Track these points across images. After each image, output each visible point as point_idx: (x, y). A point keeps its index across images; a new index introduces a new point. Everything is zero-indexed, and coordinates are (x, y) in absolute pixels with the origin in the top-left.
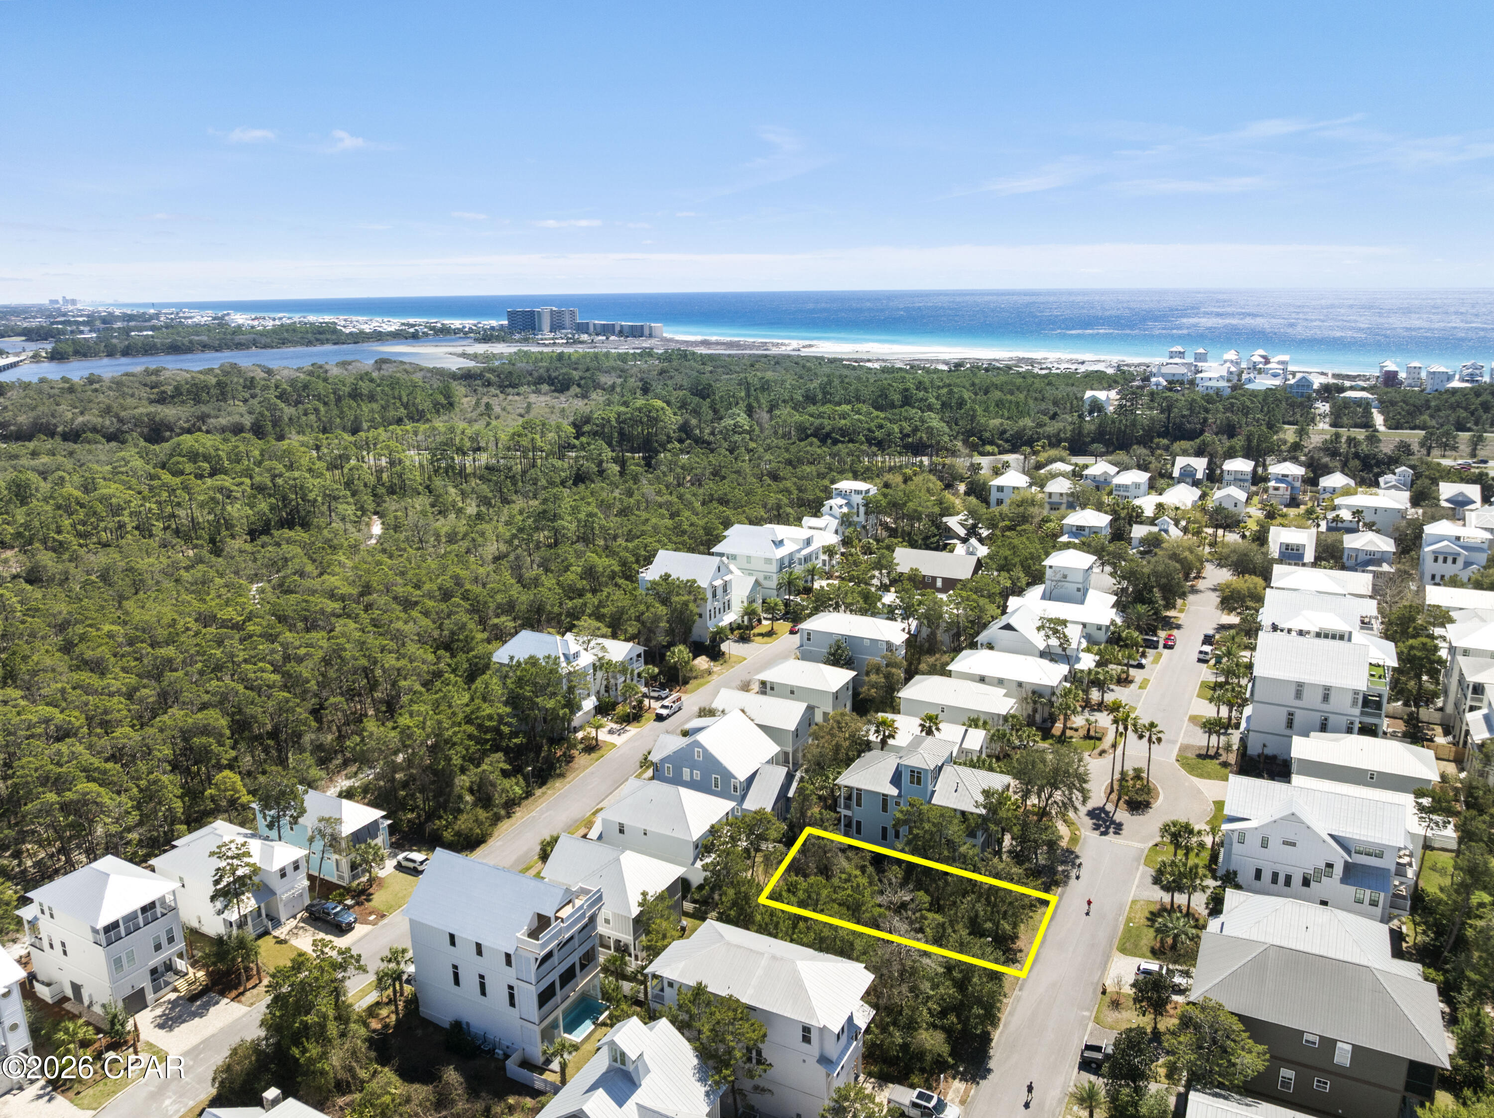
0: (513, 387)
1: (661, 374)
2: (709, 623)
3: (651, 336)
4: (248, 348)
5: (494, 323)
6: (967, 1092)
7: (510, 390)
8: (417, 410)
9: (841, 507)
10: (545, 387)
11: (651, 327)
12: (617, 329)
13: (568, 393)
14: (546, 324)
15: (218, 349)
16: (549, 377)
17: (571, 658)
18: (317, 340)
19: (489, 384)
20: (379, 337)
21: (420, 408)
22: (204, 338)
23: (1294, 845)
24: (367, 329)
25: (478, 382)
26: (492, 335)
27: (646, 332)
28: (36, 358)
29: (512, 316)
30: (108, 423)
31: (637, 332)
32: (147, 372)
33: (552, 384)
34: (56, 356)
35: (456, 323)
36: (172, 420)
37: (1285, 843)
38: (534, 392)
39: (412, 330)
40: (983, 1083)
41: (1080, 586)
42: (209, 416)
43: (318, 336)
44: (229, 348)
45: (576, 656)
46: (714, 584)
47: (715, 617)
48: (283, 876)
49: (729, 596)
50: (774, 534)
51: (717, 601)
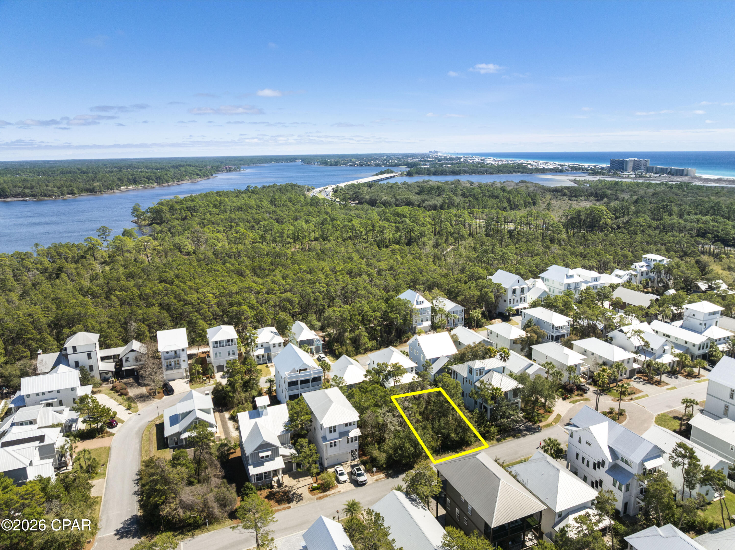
0: (575, 197)
1: (653, 195)
2: (509, 305)
3: (687, 175)
4: (483, 173)
5: (604, 165)
6: (382, 478)
7: (574, 198)
8: (515, 204)
9: (642, 266)
10: (592, 198)
11: (688, 170)
12: (669, 170)
13: (601, 202)
14: (630, 166)
15: (470, 174)
16: (596, 193)
17: (419, 303)
18: (514, 171)
19: (564, 195)
20: (544, 171)
21: (516, 203)
22: (466, 169)
23: (590, 445)
24: (541, 166)
25: (560, 194)
26: (598, 172)
27: (685, 172)
28: (402, 175)
29: (613, 162)
30: (392, 200)
31: (680, 173)
32: (424, 182)
33: (597, 197)
34: (409, 174)
35: (586, 165)
36: (413, 200)
37: (587, 443)
38: (585, 200)
39: (560, 168)
40: (390, 479)
41: (701, 322)
42: (426, 200)
43: (515, 170)
44: (475, 173)
45: (422, 302)
46: (514, 288)
47: (514, 303)
48: (274, 346)
49: (525, 295)
50: (568, 272)
51: (515, 296)
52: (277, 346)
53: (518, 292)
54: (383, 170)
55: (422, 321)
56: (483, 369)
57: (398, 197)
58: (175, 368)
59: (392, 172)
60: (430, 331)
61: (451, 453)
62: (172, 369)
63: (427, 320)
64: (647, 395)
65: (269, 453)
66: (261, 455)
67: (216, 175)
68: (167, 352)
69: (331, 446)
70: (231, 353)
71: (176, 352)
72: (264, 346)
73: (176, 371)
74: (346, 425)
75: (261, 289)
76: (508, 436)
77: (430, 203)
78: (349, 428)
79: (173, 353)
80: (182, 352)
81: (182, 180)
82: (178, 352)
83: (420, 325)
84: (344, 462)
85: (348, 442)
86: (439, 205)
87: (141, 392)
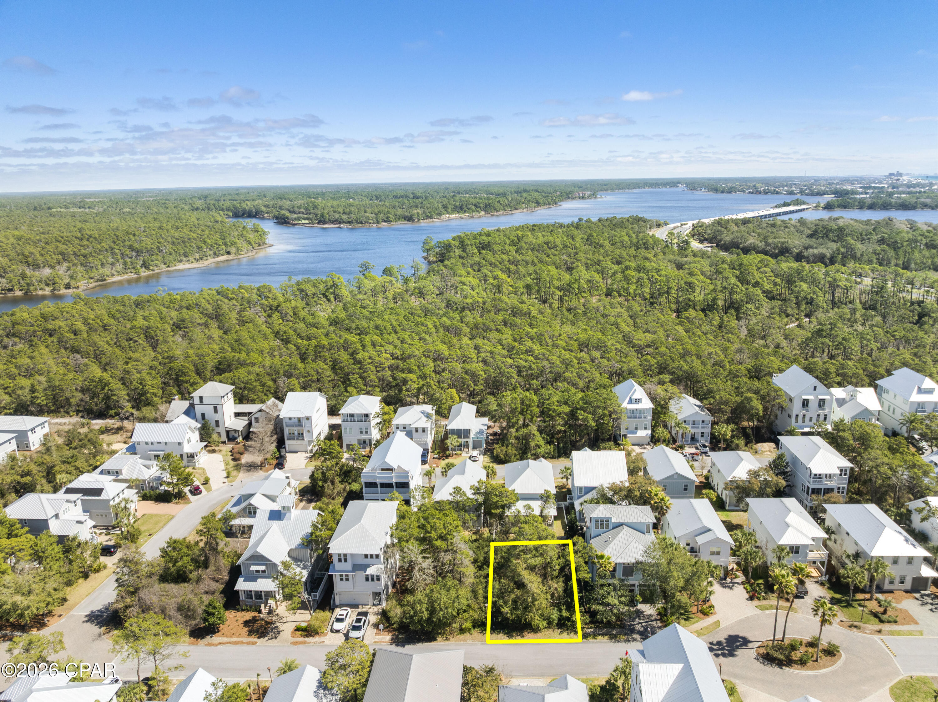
2: (794, 424)
6: (385, 642)
28: (816, 208)
34: (828, 207)
40: (395, 646)
45: (638, 401)
46: (804, 397)
47: (804, 421)
48: (417, 431)
49: (826, 412)
50: (922, 382)
51: (807, 411)
52: (420, 431)
53: (813, 405)
54: (788, 201)
55: (636, 428)
56: (608, 520)
57: (770, 241)
58: (297, 439)
59: (804, 203)
60: (649, 444)
61: (501, 635)
62: (293, 439)
63: (645, 428)
64: (921, 633)
65: (263, 568)
66: (253, 568)
67: (561, 203)
68: (290, 419)
69: (342, 579)
70: (364, 431)
71: (299, 420)
72: (407, 429)
73: (299, 442)
74: (366, 556)
75: (450, 355)
76: (603, 635)
77: (816, 251)
78: (369, 561)
79: (296, 420)
80: (306, 421)
81: (516, 209)
82: (303, 421)
83: (633, 433)
84: (362, 605)
85: (367, 579)
86: (828, 255)
87: (255, 461)
